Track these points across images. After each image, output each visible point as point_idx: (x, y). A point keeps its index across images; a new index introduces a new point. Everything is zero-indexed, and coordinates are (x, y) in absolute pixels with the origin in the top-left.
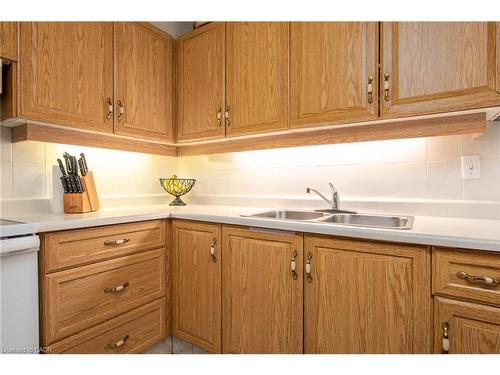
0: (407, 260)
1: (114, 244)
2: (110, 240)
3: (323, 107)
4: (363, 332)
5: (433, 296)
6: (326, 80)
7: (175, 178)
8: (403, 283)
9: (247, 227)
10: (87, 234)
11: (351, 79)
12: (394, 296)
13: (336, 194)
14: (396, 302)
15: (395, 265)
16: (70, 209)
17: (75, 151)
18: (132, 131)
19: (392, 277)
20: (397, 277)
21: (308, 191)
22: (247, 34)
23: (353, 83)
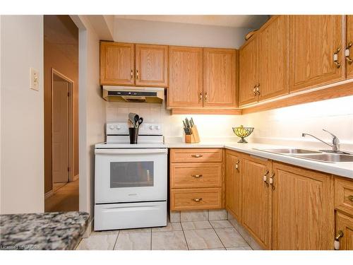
0: (319, 183)
1: (195, 157)
2: (194, 154)
3: (308, 75)
4: (297, 226)
5: (335, 211)
6: (310, 56)
7: (242, 128)
8: (318, 198)
9: (249, 155)
10: (185, 151)
11: (325, 53)
12: (313, 206)
13: (335, 138)
14: (313, 210)
15: (313, 185)
16: (188, 141)
17: (189, 117)
18: (211, 105)
19: (312, 194)
20: (314, 193)
21: (303, 135)
22: (267, 37)
23: (327, 55)
